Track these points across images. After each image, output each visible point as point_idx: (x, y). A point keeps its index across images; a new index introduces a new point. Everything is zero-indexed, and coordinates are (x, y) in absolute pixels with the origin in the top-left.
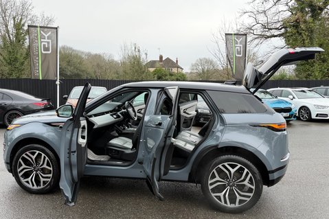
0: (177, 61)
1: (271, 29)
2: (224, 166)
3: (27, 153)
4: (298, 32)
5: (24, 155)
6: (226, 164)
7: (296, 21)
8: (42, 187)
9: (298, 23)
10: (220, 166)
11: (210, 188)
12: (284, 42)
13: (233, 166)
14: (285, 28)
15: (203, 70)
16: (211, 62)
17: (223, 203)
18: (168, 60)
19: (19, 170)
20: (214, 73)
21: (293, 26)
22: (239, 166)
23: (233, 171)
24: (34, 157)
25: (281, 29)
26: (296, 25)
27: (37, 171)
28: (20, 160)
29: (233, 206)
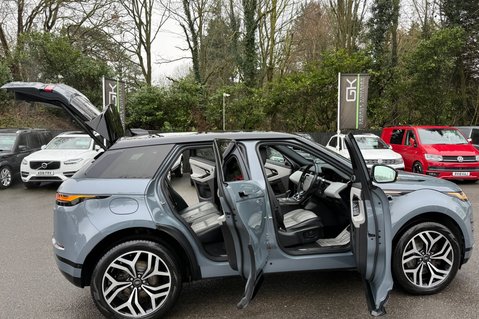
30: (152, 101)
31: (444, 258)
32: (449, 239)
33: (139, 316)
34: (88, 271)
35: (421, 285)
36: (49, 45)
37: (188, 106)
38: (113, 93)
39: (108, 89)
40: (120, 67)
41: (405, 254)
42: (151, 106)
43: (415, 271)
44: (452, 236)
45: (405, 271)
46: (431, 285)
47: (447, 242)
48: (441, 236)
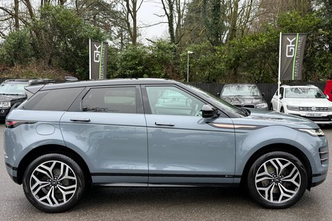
30: (134, 58)
31: (293, 180)
32: (297, 165)
33: (55, 206)
34: (22, 172)
35: (272, 201)
36: (58, 15)
37: (163, 62)
38: (97, 52)
39: (94, 49)
40: (122, 31)
41: (257, 175)
42: (133, 62)
43: (266, 190)
44: (300, 163)
45: (258, 189)
46: (280, 201)
47: (295, 168)
48: (290, 163)
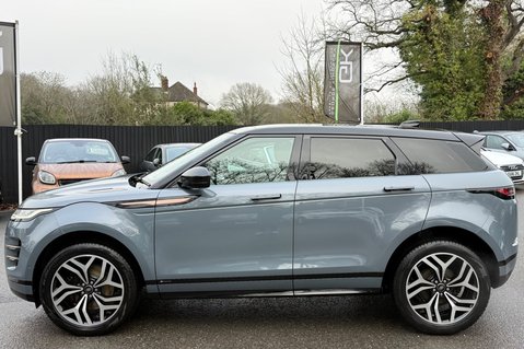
0: (195, 89)
1: (382, 33)
2: (431, 259)
3: (72, 260)
4: (427, 38)
5: (65, 265)
6: (433, 256)
7: (425, 19)
8: (102, 321)
9: (428, 22)
10: (425, 260)
11: (409, 296)
12: (398, 55)
13: (445, 259)
14: (406, 30)
15: (245, 106)
16: (260, 92)
17: (430, 320)
18: (178, 86)
19: (53, 295)
20: (266, 111)
21: (420, 28)
22: (455, 257)
23: (445, 266)
24: (85, 268)
25: (398, 33)
26: (424, 26)
27: (89, 293)
28: (57, 274)
29: (446, 323)
